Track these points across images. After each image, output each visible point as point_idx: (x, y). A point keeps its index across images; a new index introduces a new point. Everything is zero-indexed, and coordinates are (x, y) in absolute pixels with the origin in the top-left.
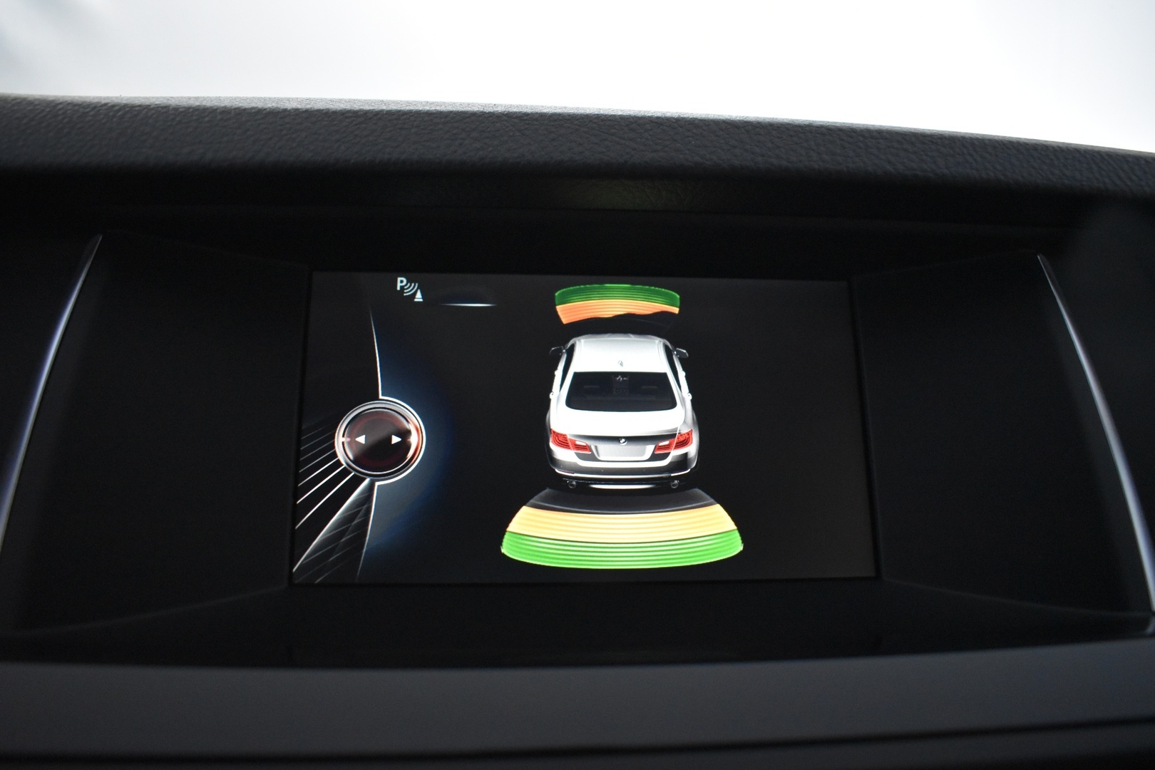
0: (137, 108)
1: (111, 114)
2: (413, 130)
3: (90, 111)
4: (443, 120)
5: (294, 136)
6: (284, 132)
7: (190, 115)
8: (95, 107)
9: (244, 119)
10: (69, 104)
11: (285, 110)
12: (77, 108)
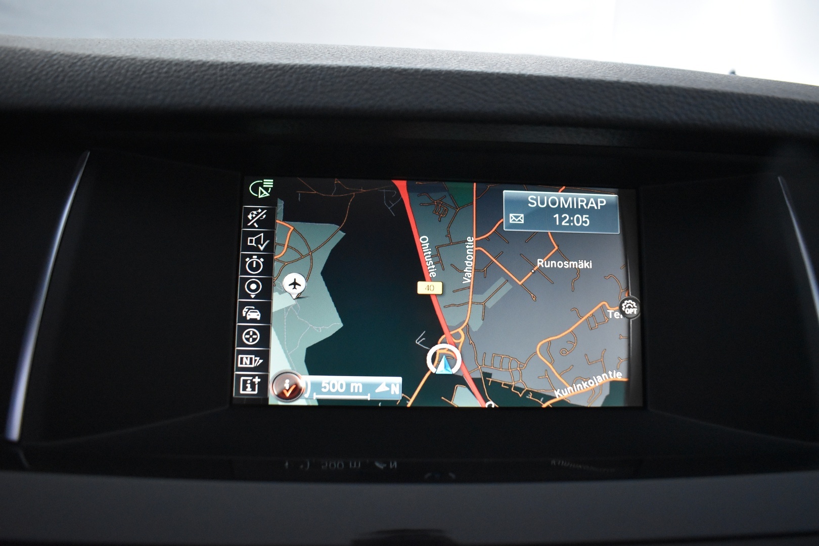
0: (113, 60)
1: (94, 64)
2: (320, 82)
3: (77, 62)
4: (341, 74)
5: (230, 85)
6: (223, 82)
7: (152, 66)
8: (81, 58)
9: (192, 71)
10: (62, 55)
11: (223, 63)
12: (67, 59)
